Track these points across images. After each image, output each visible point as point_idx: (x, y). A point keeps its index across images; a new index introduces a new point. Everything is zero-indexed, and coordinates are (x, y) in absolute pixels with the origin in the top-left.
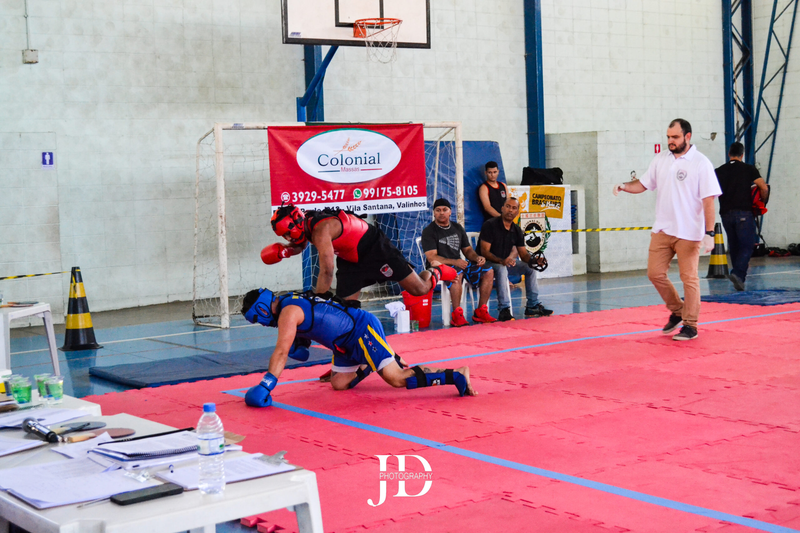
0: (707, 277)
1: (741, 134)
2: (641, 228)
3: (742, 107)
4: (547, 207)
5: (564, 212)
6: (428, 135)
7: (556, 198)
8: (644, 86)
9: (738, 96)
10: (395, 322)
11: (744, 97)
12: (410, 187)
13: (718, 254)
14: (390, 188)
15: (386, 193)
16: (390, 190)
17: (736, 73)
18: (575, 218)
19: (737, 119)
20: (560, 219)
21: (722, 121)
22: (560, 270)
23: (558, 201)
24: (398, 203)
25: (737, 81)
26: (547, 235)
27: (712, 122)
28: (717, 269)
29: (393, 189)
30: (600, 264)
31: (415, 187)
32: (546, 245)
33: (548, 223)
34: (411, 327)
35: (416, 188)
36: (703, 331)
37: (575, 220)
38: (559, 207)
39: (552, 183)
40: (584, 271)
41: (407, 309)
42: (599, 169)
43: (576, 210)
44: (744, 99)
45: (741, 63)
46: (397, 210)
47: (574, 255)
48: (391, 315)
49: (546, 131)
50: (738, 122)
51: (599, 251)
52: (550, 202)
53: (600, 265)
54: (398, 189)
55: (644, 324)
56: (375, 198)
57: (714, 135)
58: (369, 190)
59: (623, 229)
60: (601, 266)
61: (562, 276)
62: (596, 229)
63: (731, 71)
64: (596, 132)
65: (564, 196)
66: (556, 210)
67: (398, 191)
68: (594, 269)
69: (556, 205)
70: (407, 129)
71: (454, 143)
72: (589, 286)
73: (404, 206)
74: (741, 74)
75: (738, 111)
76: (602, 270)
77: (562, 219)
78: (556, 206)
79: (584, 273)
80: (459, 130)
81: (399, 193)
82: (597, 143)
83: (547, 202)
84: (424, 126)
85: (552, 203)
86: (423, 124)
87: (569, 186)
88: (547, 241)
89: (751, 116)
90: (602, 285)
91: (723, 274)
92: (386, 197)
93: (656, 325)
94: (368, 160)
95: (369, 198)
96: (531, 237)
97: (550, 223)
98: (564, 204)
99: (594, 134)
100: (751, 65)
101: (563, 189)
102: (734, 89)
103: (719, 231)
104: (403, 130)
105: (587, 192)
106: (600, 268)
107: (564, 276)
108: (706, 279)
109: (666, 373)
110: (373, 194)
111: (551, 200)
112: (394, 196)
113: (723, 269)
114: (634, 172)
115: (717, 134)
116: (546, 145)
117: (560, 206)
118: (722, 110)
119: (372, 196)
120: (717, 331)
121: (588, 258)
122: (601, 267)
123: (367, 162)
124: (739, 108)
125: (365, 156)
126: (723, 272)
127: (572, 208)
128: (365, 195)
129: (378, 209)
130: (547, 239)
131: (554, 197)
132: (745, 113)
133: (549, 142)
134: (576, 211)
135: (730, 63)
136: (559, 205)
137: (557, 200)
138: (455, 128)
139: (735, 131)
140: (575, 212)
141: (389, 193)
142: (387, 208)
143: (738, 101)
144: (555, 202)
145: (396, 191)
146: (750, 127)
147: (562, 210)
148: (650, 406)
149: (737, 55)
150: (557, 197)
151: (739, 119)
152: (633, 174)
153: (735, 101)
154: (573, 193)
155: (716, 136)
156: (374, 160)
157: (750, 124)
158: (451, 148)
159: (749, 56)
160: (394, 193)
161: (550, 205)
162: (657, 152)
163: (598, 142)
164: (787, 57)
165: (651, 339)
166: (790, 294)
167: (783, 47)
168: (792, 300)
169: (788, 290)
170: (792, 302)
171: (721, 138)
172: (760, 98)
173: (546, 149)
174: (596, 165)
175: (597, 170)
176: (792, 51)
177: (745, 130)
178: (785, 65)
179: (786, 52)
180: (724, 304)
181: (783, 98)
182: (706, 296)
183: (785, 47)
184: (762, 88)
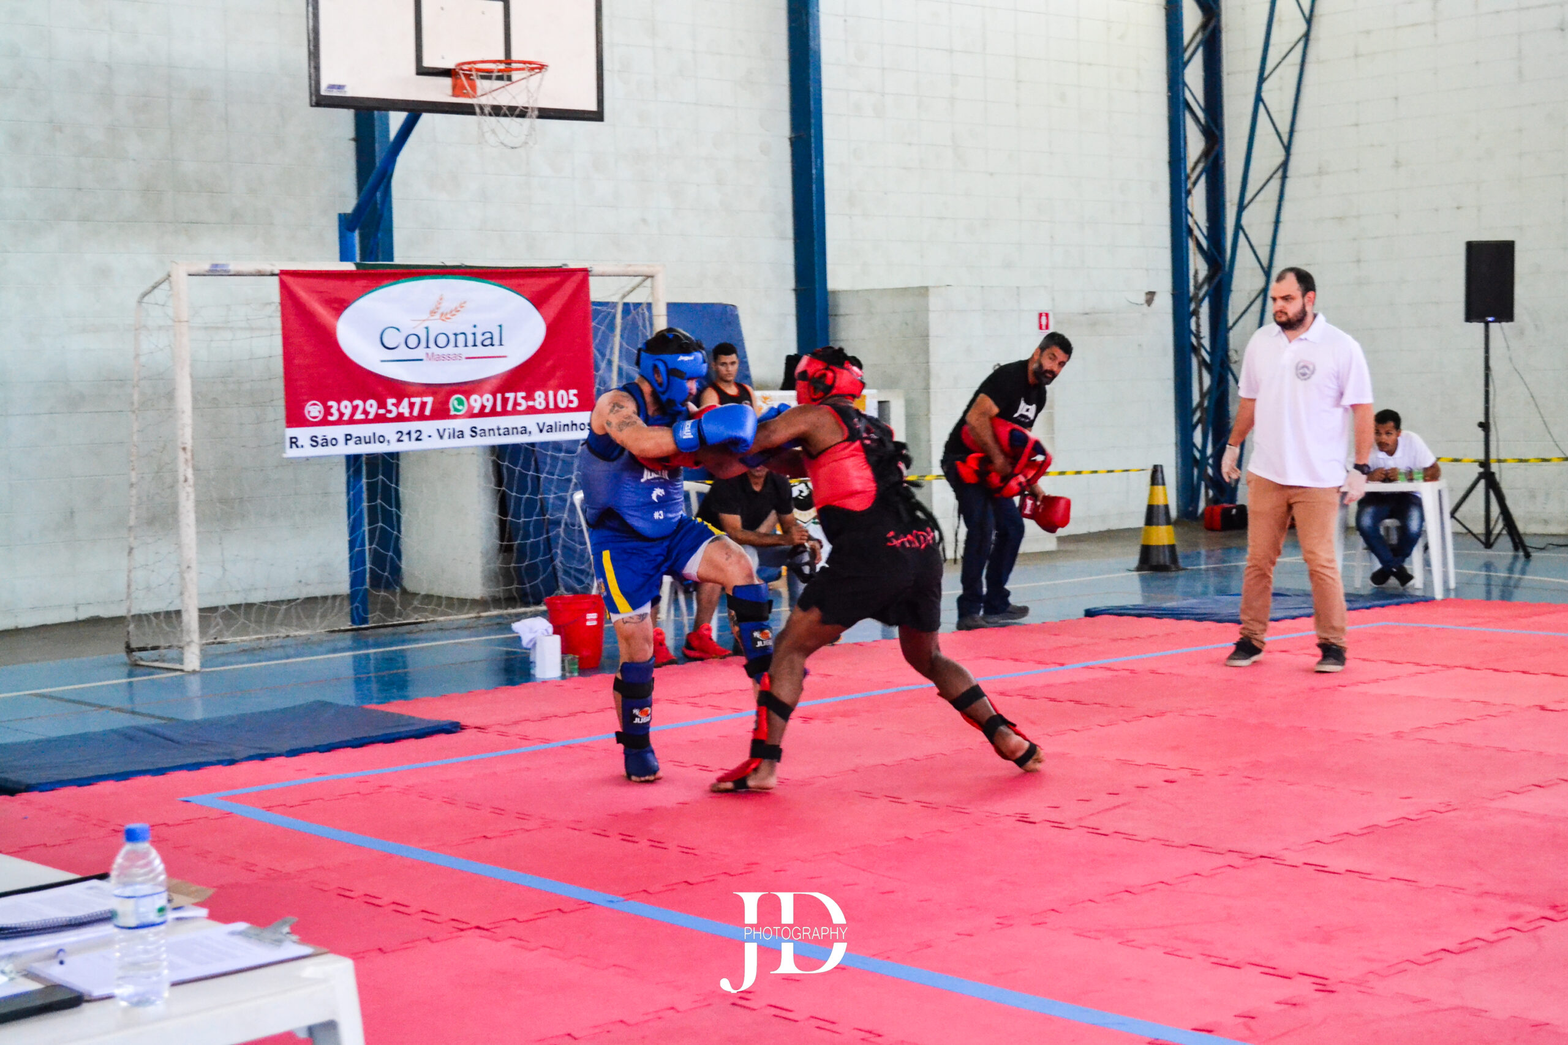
0: (1139, 569)
1: (1201, 294)
3: (1204, 243)
6: (598, 291)
8: (1019, 201)
9: (1196, 224)
10: (531, 659)
11: (1207, 225)
12: (562, 392)
13: (1158, 524)
14: (523, 394)
15: (516, 404)
16: (523, 398)
17: (1194, 177)
19: (1195, 265)
21: (1167, 269)
24: (538, 424)
25: (1194, 192)
27: (1147, 270)
28: (1154, 552)
29: (529, 397)
31: (573, 392)
34: (563, 669)
35: (575, 395)
36: (1127, 673)
41: (555, 633)
42: (931, 360)
44: (1209, 229)
45: (1203, 160)
46: (537, 437)
48: (525, 642)
49: (831, 285)
50: (1196, 272)
54: (540, 396)
56: (493, 413)
57: (1151, 296)
58: (481, 396)
62: (924, 476)
63: (1183, 173)
64: (926, 288)
67: (538, 400)
70: (557, 279)
71: (649, 305)
73: (551, 429)
74: (1203, 179)
75: (1197, 251)
80: (660, 281)
81: (540, 404)
84: (590, 274)
86: (590, 269)
87: (874, 391)
89: (1219, 259)
91: (1168, 564)
92: (515, 412)
93: (1040, 663)
94: (479, 339)
95: (482, 414)
96: (801, 492)
99: (923, 291)
100: (1221, 162)
102: (1190, 208)
103: (1160, 481)
104: (552, 280)
105: (909, 403)
108: (1136, 573)
109: (1054, 755)
110: (489, 405)
112: (531, 410)
113: (1167, 553)
115: (1157, 294)
116: (830, 313)
118: (1166, 248)
119: (487, 410)
120: (1153, 672)
123: (478, 343)
124: (1199, 245)
125: (474, 330)
126: (1168, 559)
128: (473, 408)
129: (500, 435)
132: (1209, 253)
133: (836, 306)
135: (1181, 159)
138: (652, 277)
139: (1192, 288)
141: (520, 405)
142: (517, 433)
143: (1196, 232)
145: (534, 400)
146: (1220, 282)
148: (1022, 819)
149: (1195, 144)
151: (1198, 266)
153: (1190, 231)
154: (883, 407)
155: (1156, 298)
156: (492, 338)
157: (1220, 275)
158: (643, 314)
159: (1217, 146)
160: (531, 403)
162: (1044, 327)
163: (931, 307)
164: (1288, 149)
165: (1026, 688)
166: (1290, 602)
167: (1280, 130)
168: (1295, 613)
169: (1288, 594)
170: (1294, 618)
171: (1165, 302)
172: (1238, 227)
173: (831, 319)
174: (926, 351)
175: (928, 362)
176: (1297, 136)
177: (1209, 286)
178: (1285, 165)
179: (1285, 140)
180: (1167, 621)
181: (1282, 226)
182: (1134, 605)
183: (1284, 129)
184: (1241, 208)
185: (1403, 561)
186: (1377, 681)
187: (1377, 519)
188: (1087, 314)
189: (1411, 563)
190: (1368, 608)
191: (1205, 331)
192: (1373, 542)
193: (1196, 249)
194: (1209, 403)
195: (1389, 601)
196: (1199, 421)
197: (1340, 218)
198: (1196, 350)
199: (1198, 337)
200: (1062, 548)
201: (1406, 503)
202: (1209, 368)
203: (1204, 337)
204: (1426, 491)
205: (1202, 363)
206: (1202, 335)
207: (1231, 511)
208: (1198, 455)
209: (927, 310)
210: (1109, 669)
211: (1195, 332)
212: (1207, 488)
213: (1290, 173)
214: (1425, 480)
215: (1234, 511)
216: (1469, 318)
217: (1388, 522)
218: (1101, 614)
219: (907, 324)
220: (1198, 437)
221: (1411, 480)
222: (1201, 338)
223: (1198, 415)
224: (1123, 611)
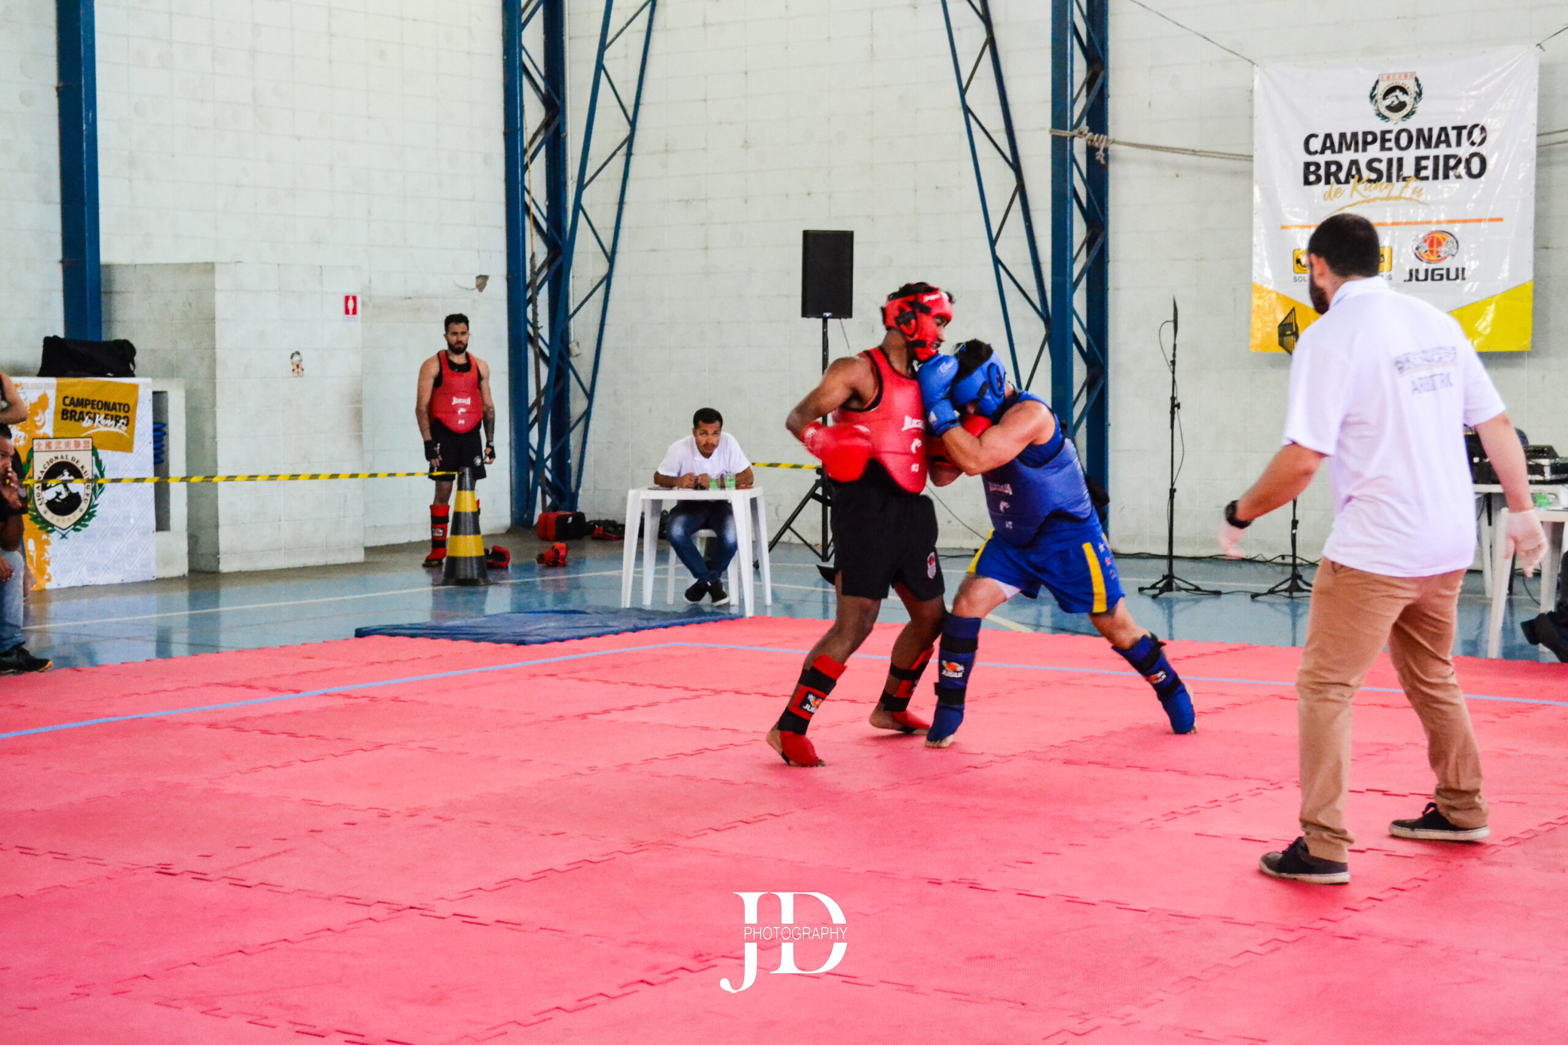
1: (538, 282)
2: (315, 477)
3: (543, 221)
4: (98, 427)
5: (136, 438)
7: (118, 406)
8: (331, 170)
9: (533, 200)
11: (547, 203)
13: (466, 534)
17: (532, 150)
18: (163, 452)
19: (532, 248)
20: (129, 454)
21: (501, 252)
22: (127, 567)
23: (122, 414)
25: (532, 167)
26: (97, 487)
27: (479, 252)
28: (462, 566)
30: (218, 554)
32: (95, 511)
33: (99, 463)
36: (365, 701)
37: (163, 457)
38: (124, 428)
39: (109, 374)
40: (181, 568)
42: (217, 346)
43: (165, 434)
44: (548, 207)
45: (543, 132)
47: (160, 533)
49: (105, 258)
50: (533, 256)
51: (217, 526)
52: (103, 416)
53: (220, 556)
55: (250, 687)
57: (482, 281)
59: (273, 477)
60: (222, 557)
61: (130, 580)
62: (211, 478)
63: (519, 147)
64: (212, 265)
65: (136, 405)
66: (117, 433)
68: (204, 564)
69: (117, 422)
72: (194, 601)
74: (543, 151)
75: (534, 232)
76: (225, 567)
77: (132, 454)
78: (119, 425)
79: (181, 575)
82: (214, 289)
83: (97, 416)
85: (109, 417)
87: (149, 380)
88: (96, 503)
89: (559, 241)
90: (223, 599)
91: (475, 577)
93: (273, 689)
96: (59, 494)
97: (104, 463)
98: (137, 421)
99: (209, 268)
100: (562, 136)
101: (135, 387)
102: (527, 184)
105: (190, 395)
106: (219, 563)
107: (135, 580)
109: (236, 795)
111: (107, 412)
113: (476, 565)
114: (298, 353)
115: (490, 278)
116: (103, 289)
117: (127, 425)
118: (500, 227)
120: (395, 699)
121: (193, 540)
122: (221, 561)
124: (537, 224)
126: (475, 572)
127: (155, 430)
130: (96, 498)
131: (114, 404)
132: (549, 236)
133: (110, 282)
134: (165, 437)
135: (517, 130)
136: (125, 422)
137: (121, 412)
139: (528, 273)
140: (162, 440)
143: (533, 210)
144: (117, 416)
146: (559, 265)
147: (131, 433)
149: (534, 114)
150: (120, 404)
151: (536, 249)
152: (296, 358)
153: (527, 209)
154: (159, 398)
155: (488, 282)
157: (558, 259)
159: (558, 117)
161: (103, 422)
162: (351, 312)
163: (217, 287)
164: (633, 123)
165: (244, 719)
166: (583, 621)
167: (624, 103)
168: (583, 632)
169: (588, 611)
170: (581, 638)
171: (498, 287)
172: (578, 206)
173: (103, 298)
174: (212, 337)
175: (214, 348)
176: (642, 109)
177: (549, 268)
178: (630, 140)
179: (631, 115)
180: (442, 642)
181: (626, 208)
182: (411, 624)
183: (629, 102)
184: (581, 187)
185: (720, 575)
186: (631, 708)
187: (690, 530)
188: (410, 298)
189: (727, 577)
190: (666, 627)
191: (544, 320)
192: (687, 554)
193: (533, 227)
194: (545, 401)
195: (691, 620)
196: (535, 420)
197: (688, 201)
198: (532, 340)
199: (535, 326)
200: (371, 559)
201: (719, 512)
202: (547, 360)
203: (542, 327)
204: (739, 500)
205: (540, 354)
206: (539, 325)
207: (567, 520)
208: (534, 456)
209: (212, 289)
210: (348, 696)
211: (531, 321)
212: (544, 493)
213: (635, 150)
214: (738, 487)
215: (570, 519)
216: (805, 313)
217: (704, 533)
218: (372, 635)
219: (190, 304)
220: (534, 436)
221: (723, 487)
222: (539, 329)
223: (534, 413)
224: (396, 631)
